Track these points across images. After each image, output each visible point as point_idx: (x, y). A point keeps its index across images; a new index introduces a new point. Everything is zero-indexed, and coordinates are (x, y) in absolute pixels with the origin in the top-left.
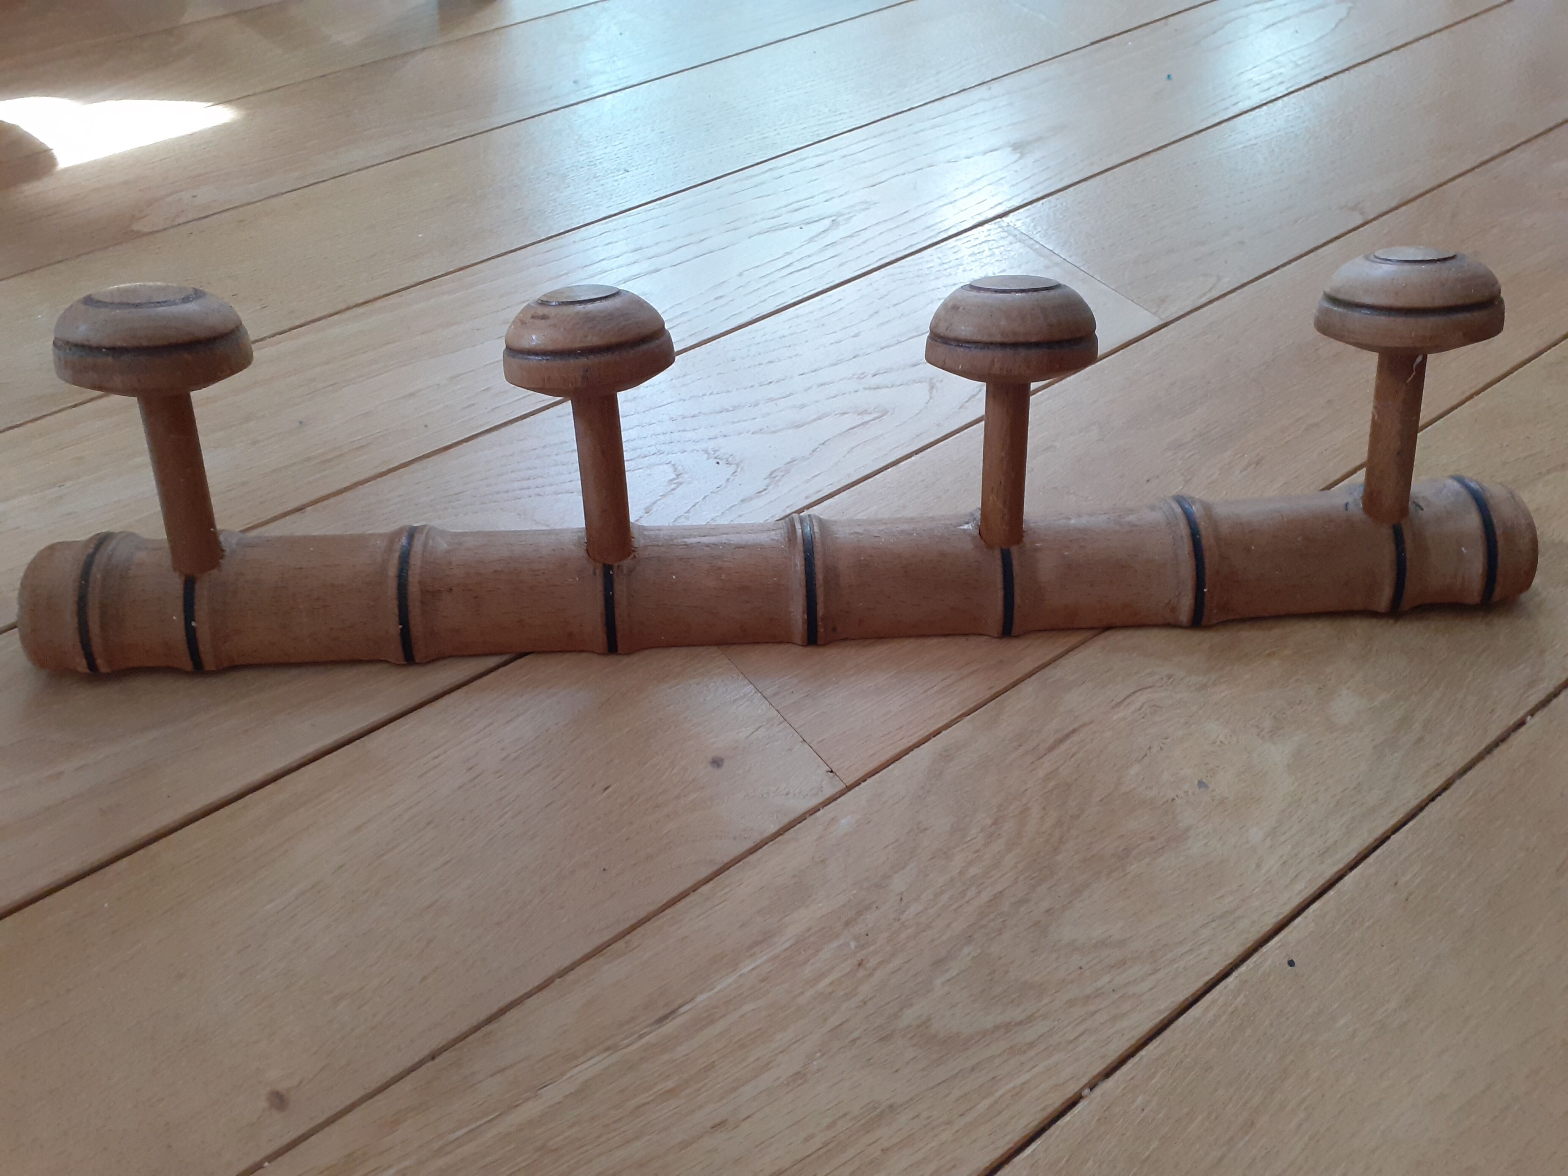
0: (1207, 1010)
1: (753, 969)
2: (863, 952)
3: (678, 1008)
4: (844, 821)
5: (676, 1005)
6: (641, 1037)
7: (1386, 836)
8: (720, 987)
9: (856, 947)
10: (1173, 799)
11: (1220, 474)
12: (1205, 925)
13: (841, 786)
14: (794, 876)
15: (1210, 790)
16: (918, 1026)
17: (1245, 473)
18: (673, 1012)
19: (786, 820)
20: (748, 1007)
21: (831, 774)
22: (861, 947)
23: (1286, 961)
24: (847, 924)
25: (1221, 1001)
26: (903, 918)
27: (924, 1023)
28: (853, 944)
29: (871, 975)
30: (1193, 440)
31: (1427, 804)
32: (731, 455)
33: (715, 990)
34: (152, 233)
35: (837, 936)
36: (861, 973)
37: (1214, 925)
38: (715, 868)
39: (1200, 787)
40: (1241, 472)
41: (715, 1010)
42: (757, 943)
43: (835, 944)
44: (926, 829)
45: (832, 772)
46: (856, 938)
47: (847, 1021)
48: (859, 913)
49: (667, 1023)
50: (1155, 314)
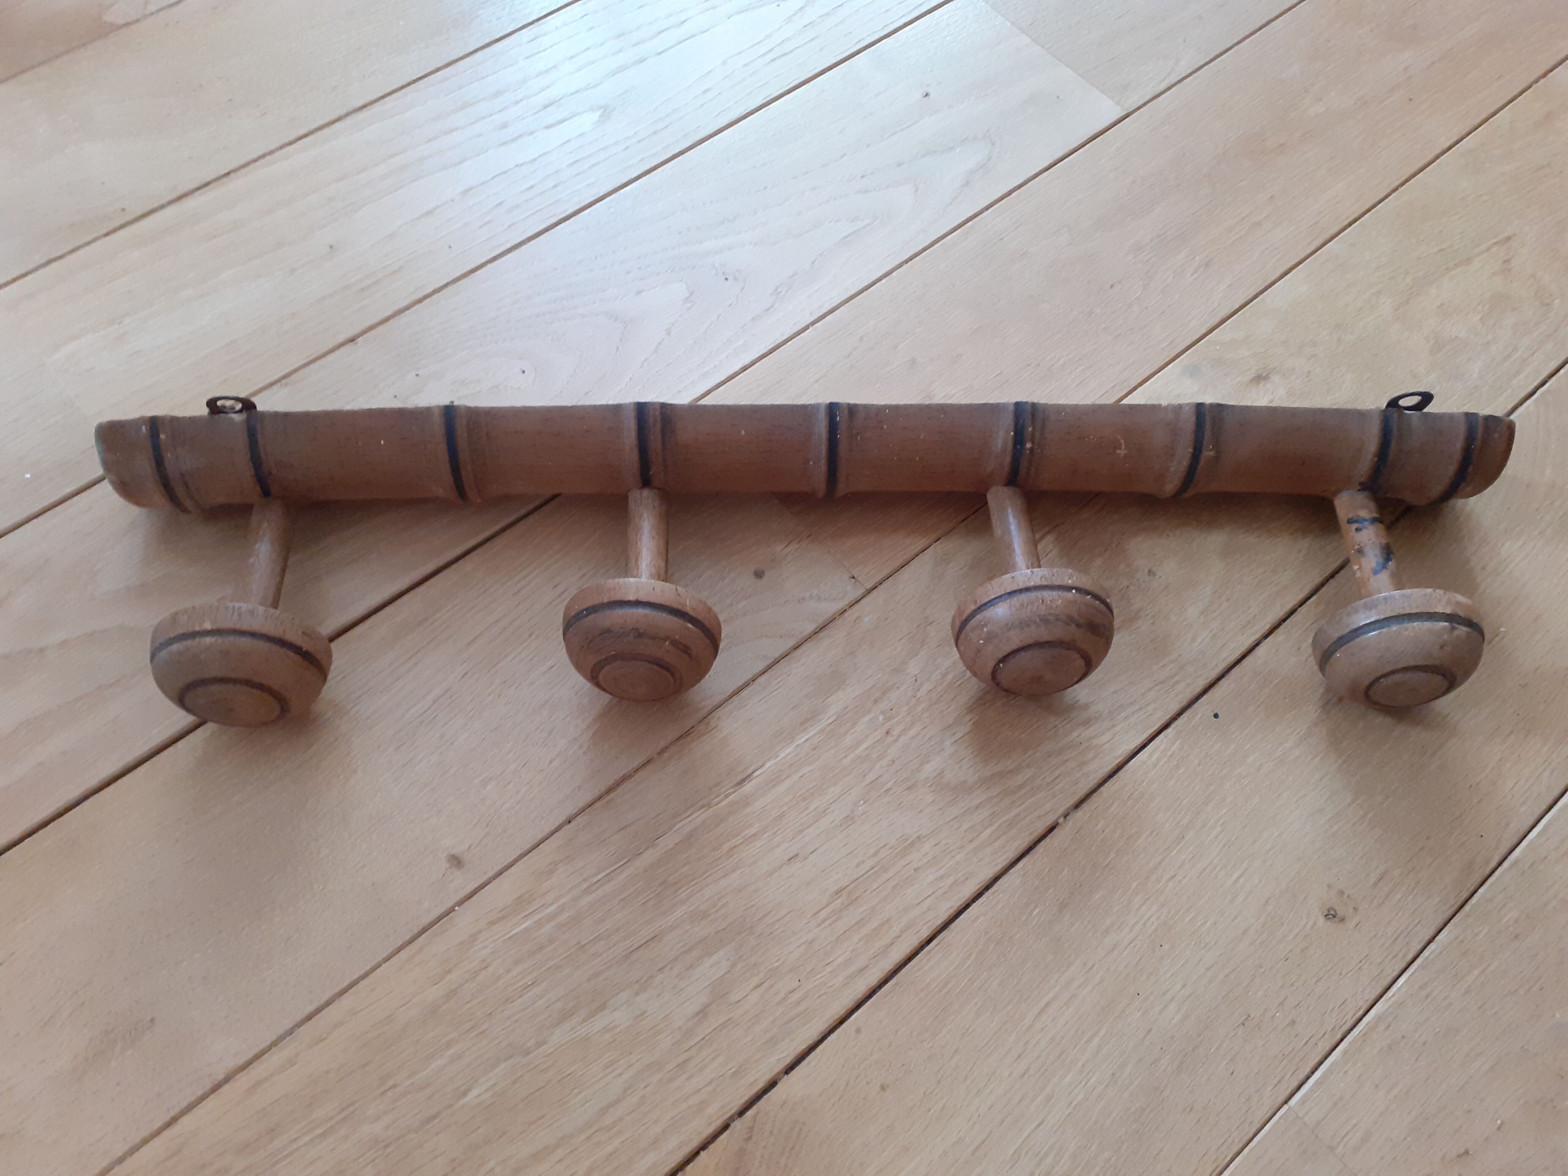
0: (1151, 755)
1: (807, 740)
2: (890, 723)
3: (753, 773)
4: (866, 619)
5: (750, 771)
6: (727, 796)
7: (1294, 609)
8: (782, 755)
9: (884, 720)
10: (1128, 587)
11: (1173, 278)
12: (1151, 689)
13: (861, 591)
14: (831, 666)
15: (1157, 577)
16: (935, 777)
17: (1195, 276)
18: (749, 776)
19: (821, 621)
20: (806, 769)
21: (854, 580)
22: (887, 719)
23: (1212, 714)
24: (876, 701)
25: (1162, 748)
26: (919, 695)
27: (940, 774)
28: (881, 718)
29: (896, 740)
30: (1152, 241)
31: (1328, 580)
32: (737, 271)
33: (779, 758)
34: (127, 25)
35: (869, 711)
36: (889, 739)
37: (1158, 688)
38: (768, 662)
39: (1149, 575)
40: (1192, 275)
41: (781, 773)
42: (808, 720)
43: (867, 718)
44: (932, 622)
45: (854, 578)
46: (883, 713)
47: (881, 776)
48: (884, 693)
49: (746, 784)
50: (1118, 103)
